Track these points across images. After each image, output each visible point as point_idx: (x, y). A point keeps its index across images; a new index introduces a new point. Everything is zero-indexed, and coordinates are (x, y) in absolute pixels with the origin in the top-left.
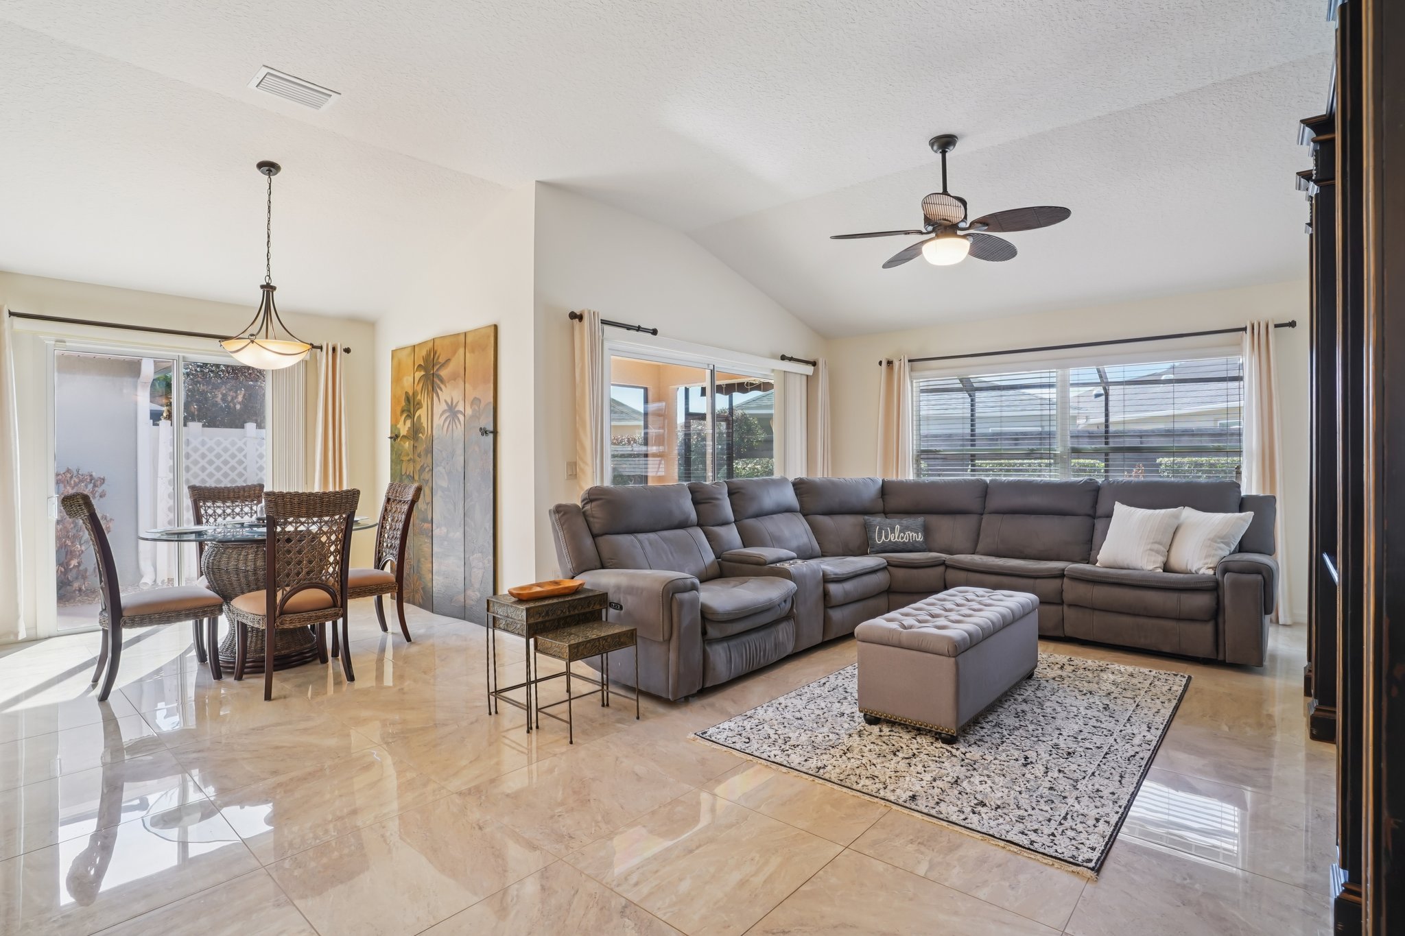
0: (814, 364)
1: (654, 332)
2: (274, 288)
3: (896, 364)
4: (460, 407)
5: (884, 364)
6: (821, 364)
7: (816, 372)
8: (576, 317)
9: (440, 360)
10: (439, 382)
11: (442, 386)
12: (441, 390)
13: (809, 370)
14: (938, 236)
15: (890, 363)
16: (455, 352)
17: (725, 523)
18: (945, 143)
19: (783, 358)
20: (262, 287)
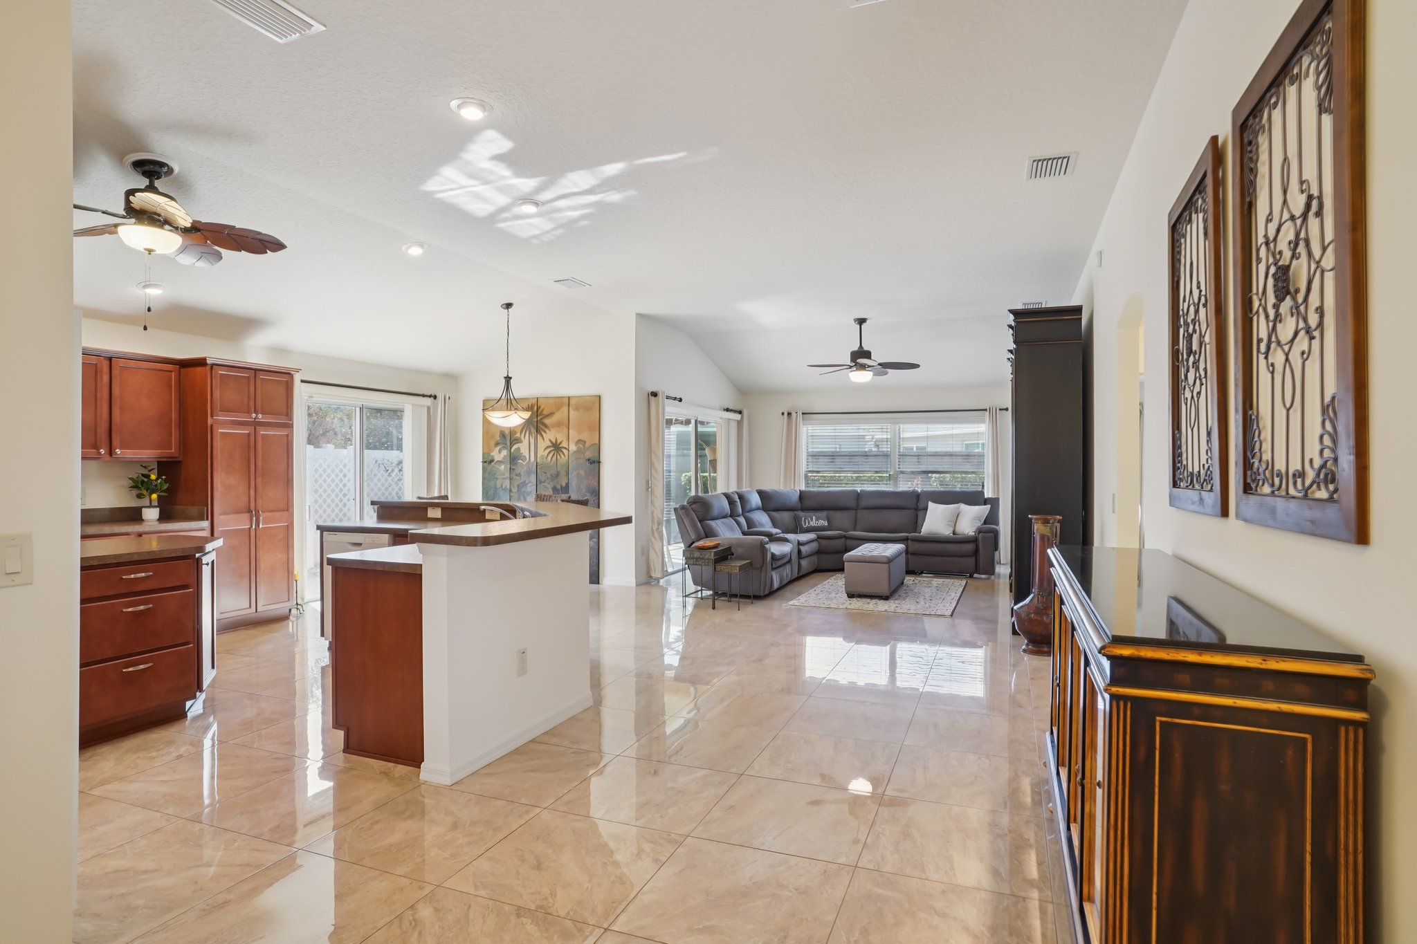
0: (740, 412)
1: (680, 400)
2: (511, 378)
3: (794, 415)
4: (564, 444)
5: (786, 414)
6: (745, 412)
7: (742, 418)
8: (655, 394)
9: (544, 413)
10: (543, 427)
11: (547, 430)
12: (545, 432)
13: (738, 417)
14: (857, 370)
15: (789, 414)
16: (559, 408)
17: (739, 516)
18: (861, 321)
19: (727, 410)
20: (505, 378)
